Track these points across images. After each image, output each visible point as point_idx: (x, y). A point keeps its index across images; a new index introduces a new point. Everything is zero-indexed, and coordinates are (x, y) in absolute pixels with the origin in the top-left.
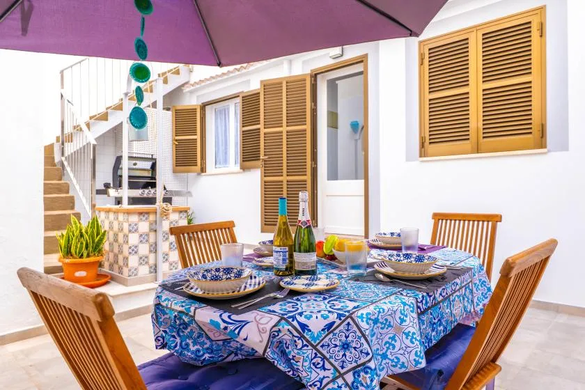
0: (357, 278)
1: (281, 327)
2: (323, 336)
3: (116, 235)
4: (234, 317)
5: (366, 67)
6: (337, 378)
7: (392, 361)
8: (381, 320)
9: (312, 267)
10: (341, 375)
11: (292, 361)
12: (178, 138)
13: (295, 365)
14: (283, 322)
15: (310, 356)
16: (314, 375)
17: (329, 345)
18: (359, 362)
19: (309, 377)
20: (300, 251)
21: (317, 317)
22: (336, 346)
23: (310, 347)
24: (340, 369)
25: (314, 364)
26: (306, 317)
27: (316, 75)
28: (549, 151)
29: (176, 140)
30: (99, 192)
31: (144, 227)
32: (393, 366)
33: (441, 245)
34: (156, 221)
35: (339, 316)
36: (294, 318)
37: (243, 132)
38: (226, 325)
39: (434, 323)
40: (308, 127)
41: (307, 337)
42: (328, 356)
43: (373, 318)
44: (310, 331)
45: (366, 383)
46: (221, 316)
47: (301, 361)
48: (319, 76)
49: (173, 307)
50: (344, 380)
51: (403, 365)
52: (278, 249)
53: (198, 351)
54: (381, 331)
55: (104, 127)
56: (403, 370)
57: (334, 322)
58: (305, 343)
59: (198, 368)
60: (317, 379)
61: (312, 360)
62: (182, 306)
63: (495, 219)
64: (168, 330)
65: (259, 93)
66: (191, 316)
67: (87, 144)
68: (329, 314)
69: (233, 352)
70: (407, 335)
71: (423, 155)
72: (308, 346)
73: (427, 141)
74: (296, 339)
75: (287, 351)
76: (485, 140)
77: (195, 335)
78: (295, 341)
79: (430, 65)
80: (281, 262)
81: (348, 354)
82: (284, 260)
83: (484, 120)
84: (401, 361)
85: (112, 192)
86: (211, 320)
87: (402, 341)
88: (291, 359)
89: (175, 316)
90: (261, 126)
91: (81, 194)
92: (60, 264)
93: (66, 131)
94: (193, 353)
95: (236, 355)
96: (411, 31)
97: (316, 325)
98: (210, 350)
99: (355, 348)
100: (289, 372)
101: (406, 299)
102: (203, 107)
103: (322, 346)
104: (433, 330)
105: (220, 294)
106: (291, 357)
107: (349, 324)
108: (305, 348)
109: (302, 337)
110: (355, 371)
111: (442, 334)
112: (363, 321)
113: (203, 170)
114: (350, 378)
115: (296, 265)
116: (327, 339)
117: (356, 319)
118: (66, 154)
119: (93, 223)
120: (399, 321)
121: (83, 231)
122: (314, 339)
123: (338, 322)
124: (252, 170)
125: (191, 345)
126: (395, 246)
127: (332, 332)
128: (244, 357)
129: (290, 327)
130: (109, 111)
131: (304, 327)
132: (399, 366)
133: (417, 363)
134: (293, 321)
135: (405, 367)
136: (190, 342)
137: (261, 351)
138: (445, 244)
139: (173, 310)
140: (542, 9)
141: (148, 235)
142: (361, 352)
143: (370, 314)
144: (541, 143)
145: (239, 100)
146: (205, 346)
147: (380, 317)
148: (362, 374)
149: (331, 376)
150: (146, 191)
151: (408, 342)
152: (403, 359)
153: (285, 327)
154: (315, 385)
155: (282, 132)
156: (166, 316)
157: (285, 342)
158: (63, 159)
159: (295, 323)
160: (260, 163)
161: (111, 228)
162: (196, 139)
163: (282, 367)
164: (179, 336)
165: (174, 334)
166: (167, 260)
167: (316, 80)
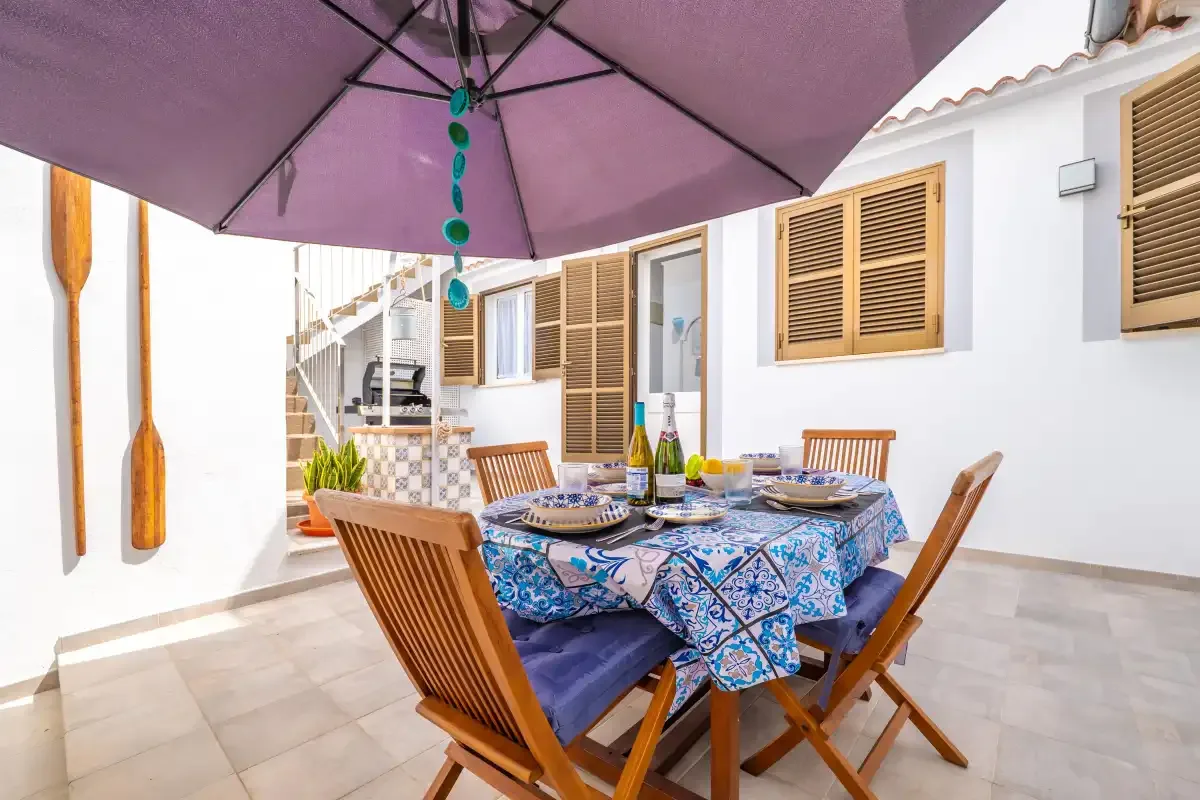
0: (741, 507)
1: (672, 565)
2: (726, 576)
3: (377, 466)
4: (605, 553)
5: (705, 243)
6: (739, 631)
7: (804, 607)
8: (797, 556)
9: (681, 493)
10: (745, 627)
11: (681, 610)
12: (448, 338)
13: (684, 615)
14: (675, 557)
15: (707, 603)
16: (710, 628)
17: (731, 589)
18: (772, 610)
19: (703, 631)
20: (664, 473)
21: (719, 552)
22: (741, 589)
23: (709, 591)
24: (743, 619)
25: (711, 613)
26: (704, 551)
27: (636, 253)
28: (946, 351)
29: (445, 342)
30: (349, 410)
31: (415, 453)
32: (805, 613)
33: (826, 469)
34: (431, 446)
35: (747, 550)
36: (689, 553)
37: (537, 329)
38: (595, 564)
39: (849, 561)
40: (625, 322)
41: (706, 577)
42: (729, 602)
43: (789, 552)
44: (710, 569)
45: (782, 636)
46: (587, 552)
47: (695, 609)
48: (639, 255)
49: (513, 543)
50: (749, 633)
51: (818, 613)
52: (635, 470)
53: (542, 602)
54: (795, 569)
55: (351, 324)
56: (817, 618)
57: (741, 558)
58: (703, 585)
59: (539, 625)
60: (714, 633)
61: (710, 607)
62: (529, 542)
63: (886, 437)
64: (501, 575)
65: (559, 278)
66: (543, 554)
67: (333, 345)
68: (734, 548)
69: (588, 603)
70: (827, 574)
71: (779, 358)
72: (706, 590)
73: (786, 339)
74: (692, 580)
75: (674, 597)
76: (865, 337)
77: (541, 581)
78: (690, 583)
79: (791, 240)
80: (639, 486)
81: (755, 599)
82: (642, 485)
83: (861, 311)
84: (816, 607)
85: (363, 410)
86: (573, 559)
87: (819, 582)
88: (679, 608)
89: (518, 556)
90: (562, 322)
91: (323, 413)
92: (305, 503)
93: (302, 329)
94: (535, 605)
95: (591, 607)
96: (802, 187)
97: (718, 562)
98: (560, 601)
99: (766, 591)
100: (672, 625)
101: (822, 529)
102: (482, 296)
103: (723, 590)
104: (847, 570)
105: (579, 526)
106: (679, 605)
107: (759, 560)
108: (703, 592)
109: (699, 578)
110: (766, 620)
111: (855, 576)
112: (778, 556)
113: (481, 381)
114: (757, 630)
115: (659, 490)
116: (730, 581)
117: (768, 552)
118: (302, 360)
119: (347, 448)
120: (817, 556)
121: (335, 459)
122: (715, 581)
123: (746, 557)
124: (548, 380)
125: (533, 594)
126: (768, 468)
127: (738, 570)
128: (600, 610)
129: (685, 565)
130: (358, 302)
131: (702, 564)
132: (813, 613)
133: (837, 610)
134: (688, 556)
135: (820, 615)
136: (530, 590)
137: (640, 599)
138: (833, 468)
139: (514, 547)
140: (940, 167)
141: (420, 464)
142: (776, 596)
143: (785, 546)
144: (937, 340)
145: (531, 288)
146: (554, 596)
147: (796, 551)
148: (776, 624)
149: (732, 630)
150: (409, 408)
151: (827, 584)
152: (817, 605)
153: (677, 564)
154: (711, 641)
155: (591, 330)
156: (498, 557)
157: (670, 585)
158: (298, 365)
159: (691, 559)
160: (561, 370)
161: (371, 456)
162: (472, 341)
163: (664, 619)
164: (517, 583)
165: (510, 580)
166: (444, 497)
167: (636, 260)
